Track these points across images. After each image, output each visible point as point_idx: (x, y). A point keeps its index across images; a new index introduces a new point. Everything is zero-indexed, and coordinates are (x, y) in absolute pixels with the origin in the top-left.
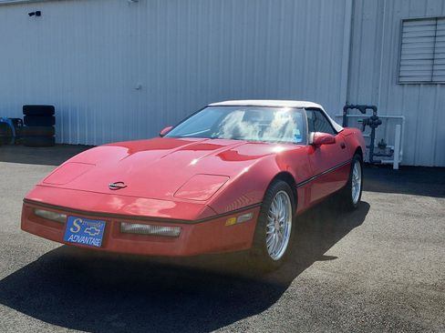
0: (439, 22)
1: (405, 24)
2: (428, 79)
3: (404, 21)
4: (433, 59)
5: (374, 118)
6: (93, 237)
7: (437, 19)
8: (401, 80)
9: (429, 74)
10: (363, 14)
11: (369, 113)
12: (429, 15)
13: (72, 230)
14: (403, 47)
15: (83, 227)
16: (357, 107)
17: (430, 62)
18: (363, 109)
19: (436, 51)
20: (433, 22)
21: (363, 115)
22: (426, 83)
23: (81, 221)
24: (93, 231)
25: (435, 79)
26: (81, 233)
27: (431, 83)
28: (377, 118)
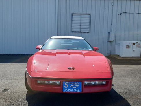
0: (82, 15)
1: (73, 15)
2: (80, 31)
3: (73, 14)
4: (81, 25)
6: (75, 88)
7: (81, 14)
8: (72, 31)
9: (79, 29)
10: (61, 11)
12: (79, 13)
13: (65, 87)
14: (73, 21)
15: (70, 85)
17: (80, 26)
19: (81, 23)
20: (80, 15)
23: (68, 83)
24: (75, 86)
25: (81, 31)
26: (69, 88)
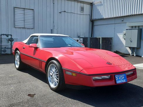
1: (15, 9)
3: (15, 7)
4: (24, 21)
5: (11, 38)
7: (24, 9)
11: (10, 37)
14: (15, 16)
16: (5, 35)
18: (7, 35)
19: (25, 18)
21: (8, 38)
22: (23, 28)
23: (117, 76)
24: (121, 78)
26: (119, 80)
27: (24, 28)
28: (12, 39)
